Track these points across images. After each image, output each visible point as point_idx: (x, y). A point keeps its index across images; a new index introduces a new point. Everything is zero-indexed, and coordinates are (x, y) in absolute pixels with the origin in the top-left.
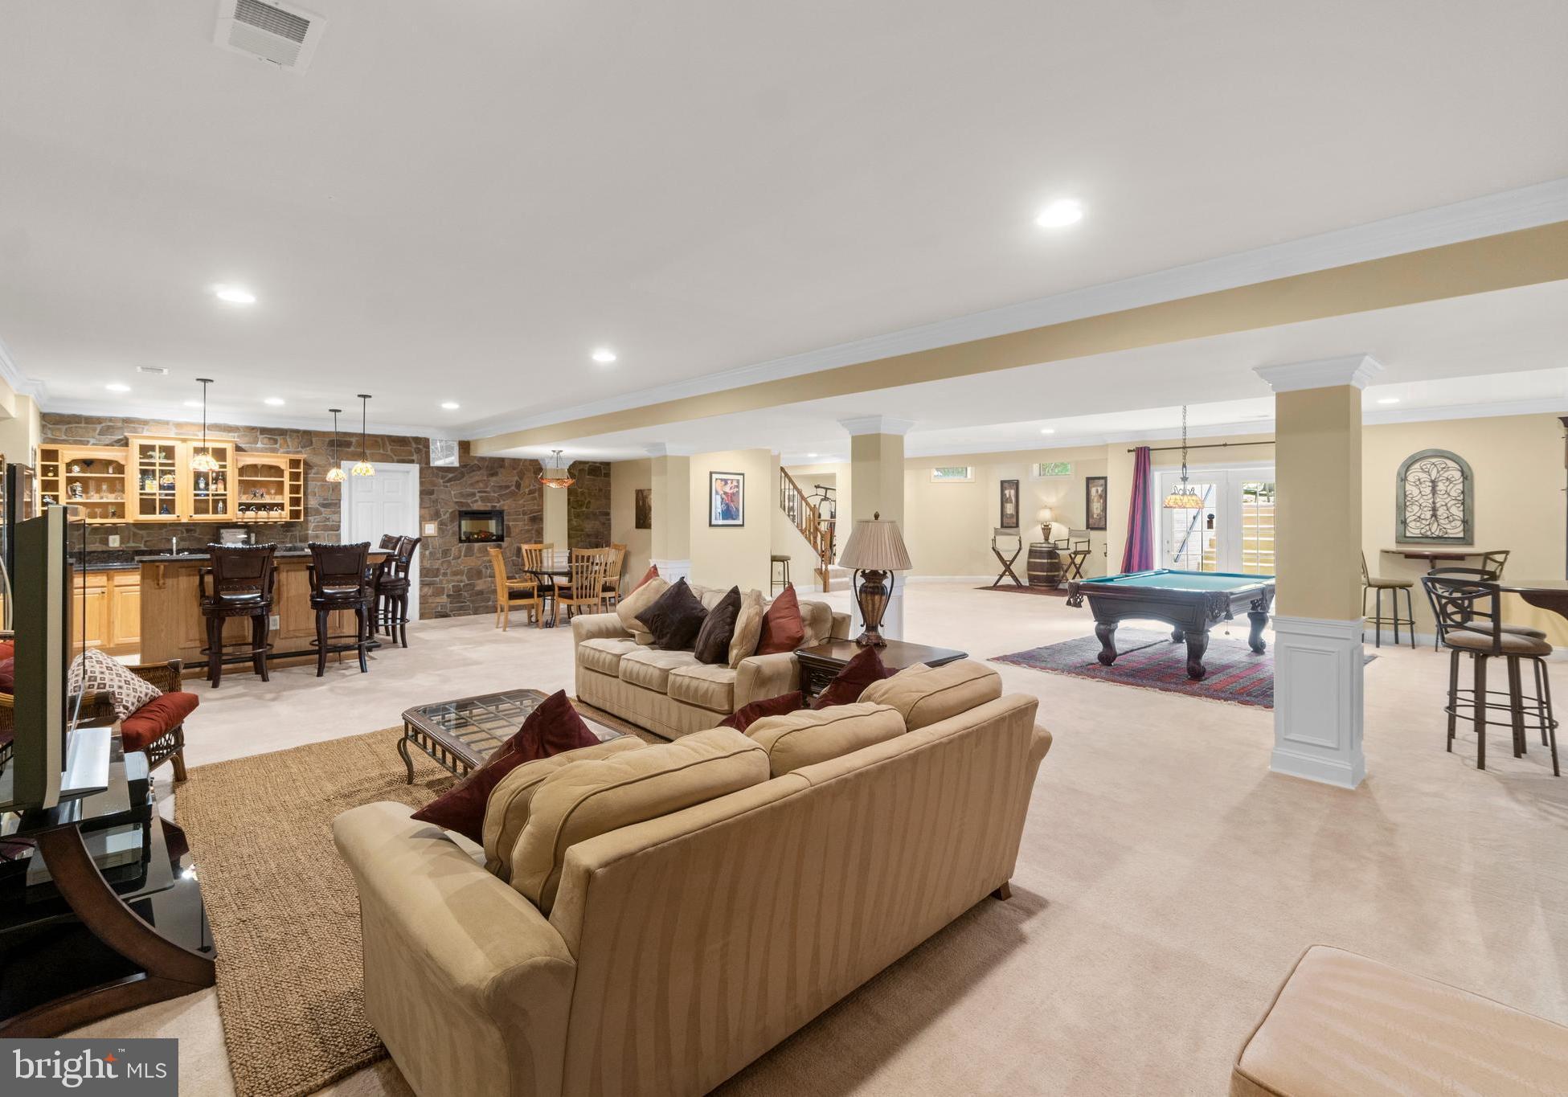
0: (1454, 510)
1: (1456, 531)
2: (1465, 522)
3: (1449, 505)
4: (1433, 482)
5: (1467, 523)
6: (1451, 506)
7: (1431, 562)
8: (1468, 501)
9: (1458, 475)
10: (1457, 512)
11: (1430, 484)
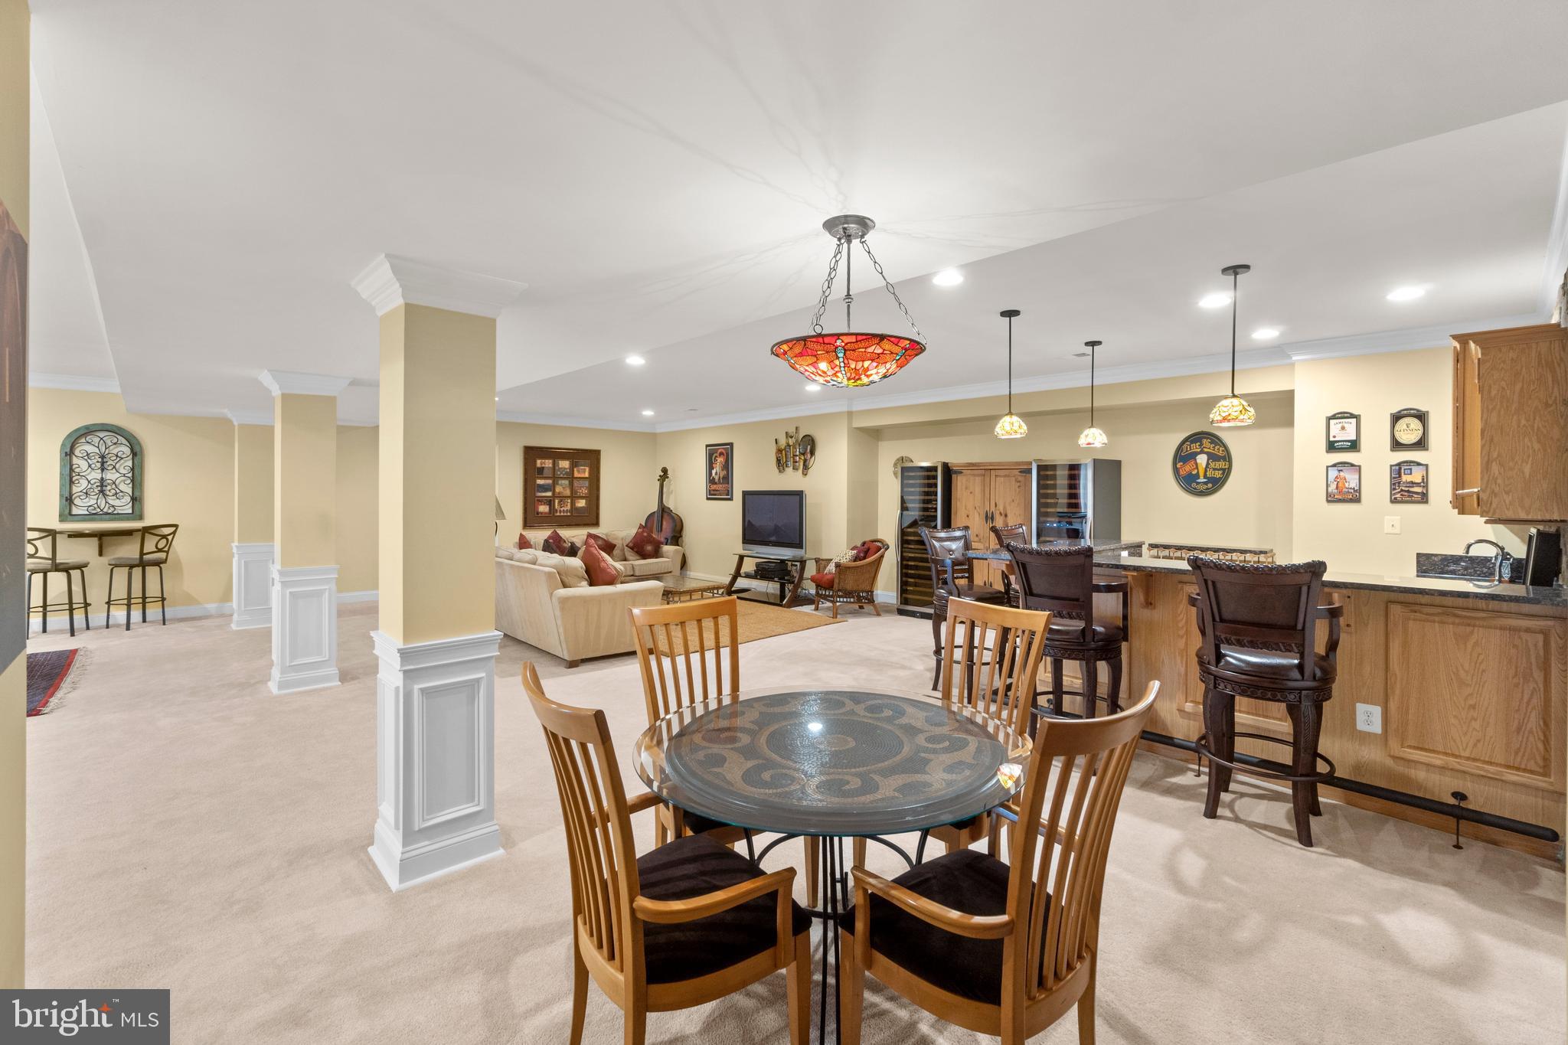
0: (122, 487)
1: (124, 505)
2: (134, 499)
3: (117, 483)
4: (103, 457)
5: (136, 500)
6: (120, 483)
7: (100, 539)
8: (138, 478)
9: (127, 451)
10: (127, 489)
11: (100, 460)
